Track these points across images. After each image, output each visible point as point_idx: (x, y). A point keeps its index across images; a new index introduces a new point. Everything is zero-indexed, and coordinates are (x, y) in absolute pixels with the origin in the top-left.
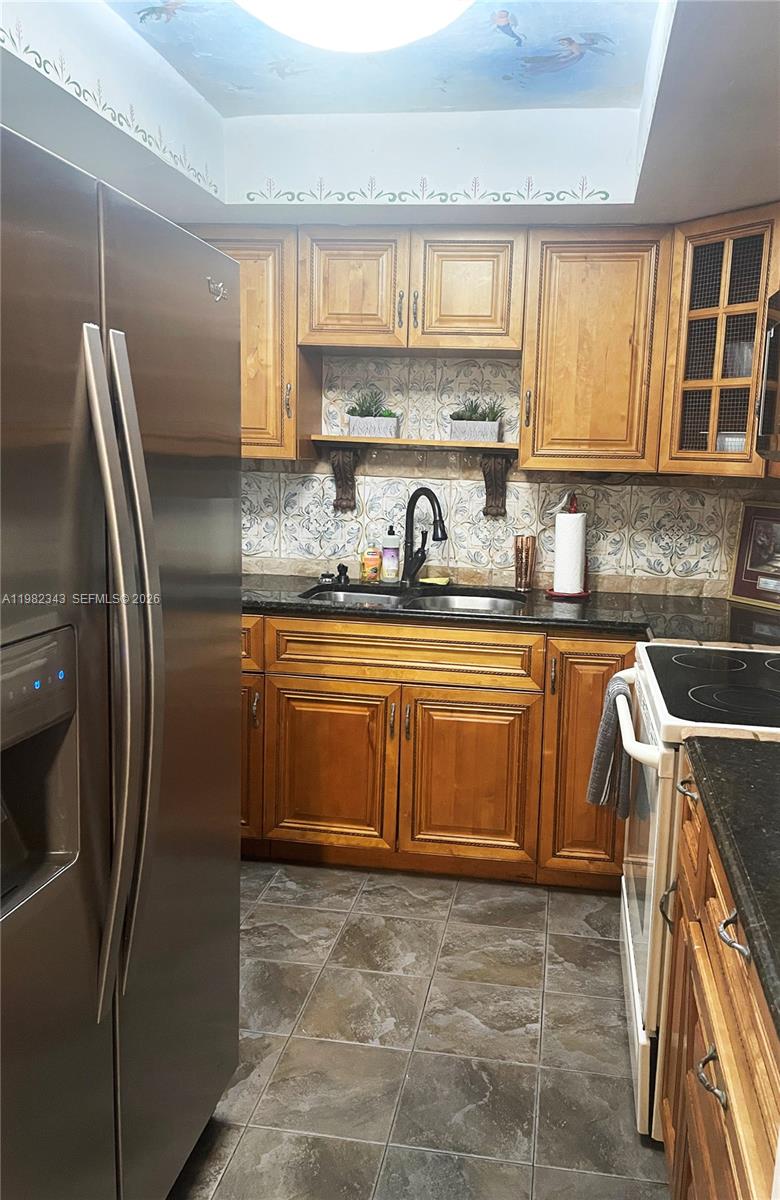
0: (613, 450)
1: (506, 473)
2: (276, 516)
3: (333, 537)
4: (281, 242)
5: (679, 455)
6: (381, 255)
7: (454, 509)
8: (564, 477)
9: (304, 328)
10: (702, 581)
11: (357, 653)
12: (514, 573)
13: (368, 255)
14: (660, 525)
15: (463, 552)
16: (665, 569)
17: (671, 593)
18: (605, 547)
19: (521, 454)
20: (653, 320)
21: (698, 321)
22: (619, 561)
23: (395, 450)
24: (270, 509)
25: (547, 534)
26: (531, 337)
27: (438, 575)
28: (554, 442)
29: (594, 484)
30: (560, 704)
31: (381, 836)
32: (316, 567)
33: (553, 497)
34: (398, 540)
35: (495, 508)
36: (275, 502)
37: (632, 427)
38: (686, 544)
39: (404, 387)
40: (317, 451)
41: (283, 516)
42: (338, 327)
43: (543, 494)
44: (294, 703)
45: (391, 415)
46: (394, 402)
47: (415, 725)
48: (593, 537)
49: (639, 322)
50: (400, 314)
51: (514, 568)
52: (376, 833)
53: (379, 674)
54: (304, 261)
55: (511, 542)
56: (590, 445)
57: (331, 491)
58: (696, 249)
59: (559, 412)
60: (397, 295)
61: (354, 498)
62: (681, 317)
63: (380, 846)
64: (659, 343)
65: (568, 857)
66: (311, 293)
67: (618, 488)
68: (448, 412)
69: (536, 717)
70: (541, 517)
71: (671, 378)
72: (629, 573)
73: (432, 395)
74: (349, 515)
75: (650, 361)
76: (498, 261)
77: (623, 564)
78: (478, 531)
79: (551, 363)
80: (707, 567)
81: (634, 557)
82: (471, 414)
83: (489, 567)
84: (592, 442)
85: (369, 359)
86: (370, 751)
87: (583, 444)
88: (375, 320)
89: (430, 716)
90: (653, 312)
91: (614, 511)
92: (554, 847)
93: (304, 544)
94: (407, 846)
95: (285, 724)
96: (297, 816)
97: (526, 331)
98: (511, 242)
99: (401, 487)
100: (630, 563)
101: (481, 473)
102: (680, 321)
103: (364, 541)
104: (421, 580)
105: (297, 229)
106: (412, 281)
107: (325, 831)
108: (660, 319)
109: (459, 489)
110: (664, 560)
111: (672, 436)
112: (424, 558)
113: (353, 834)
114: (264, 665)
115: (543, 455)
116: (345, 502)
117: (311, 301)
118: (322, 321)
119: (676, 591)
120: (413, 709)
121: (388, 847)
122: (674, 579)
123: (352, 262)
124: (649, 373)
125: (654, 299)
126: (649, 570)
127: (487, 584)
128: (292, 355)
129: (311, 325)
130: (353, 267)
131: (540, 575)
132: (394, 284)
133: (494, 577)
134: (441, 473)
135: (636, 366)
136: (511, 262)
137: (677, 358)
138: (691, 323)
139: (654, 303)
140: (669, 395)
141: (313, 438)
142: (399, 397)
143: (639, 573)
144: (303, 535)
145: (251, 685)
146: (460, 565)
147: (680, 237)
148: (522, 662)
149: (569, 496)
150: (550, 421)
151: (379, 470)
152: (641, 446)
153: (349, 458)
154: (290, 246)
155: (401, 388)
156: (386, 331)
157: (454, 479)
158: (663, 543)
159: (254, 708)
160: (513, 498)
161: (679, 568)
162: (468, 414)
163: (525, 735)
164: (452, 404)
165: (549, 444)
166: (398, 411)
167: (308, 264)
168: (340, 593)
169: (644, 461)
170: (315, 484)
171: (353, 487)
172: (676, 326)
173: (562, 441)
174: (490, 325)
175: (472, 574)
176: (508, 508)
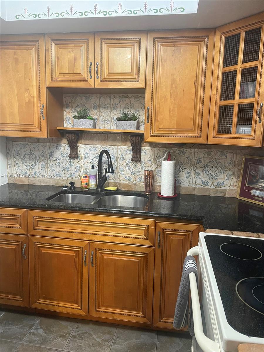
0: (187, 133)
1: (140, 144)
2: (46, 161)
3: (69, 170)
4: (38, 41)
5: (218, 136)
6: (82, 46)
7: (119, 158)
8: (164, 145)
9: (49, 80)
10: (226, 190)
11: (69, 227)
12: (144, 185)
13: (76, 46)
14: (207, 166)
15: (123, 176)
16: (209, 184)
17: (212, 195)
18: (183, 175)
19: (145, 135)
20: (205, 73)
21: (227, 73)
22: (189, 181)
23: (94, 133)
24: (43, 158)
25: (158, 169)
26: (149, 82)
27: (113, 186)
28: (160, 130)
29: (178, 148)
30: (162, 252)
31: (81, 309)
32: (62, 182)
33: (161, 154)
34: (96, 171)
35: (136, 158)
36: (45, 155)
37: (195, 123)
38: (219, 174)
39: (98, 107)
40: (64, 134)
41: (49, 161)
42: (63, 79)
43: (156, 152)
44: (41, 249)
45: (91, 118)
46: (94, 114)
47: (96, 260)
48: (178, 170)
49: (199, 75)
50: (90, 72)
51: (144, 183)
52: (79, 308)
53: (79, 236)
54: (48, 50)
55: (143, 173)
56: (176, 131)
57: (68, 150)
58: (226, 39)
59: (162, 116)
60: (89, 64)
61: (77, 154)
62: (219, 71)
63: (81, 313)
64: (208, 84)
65: (167, 322)
66: (52, 64)
67: (189, 149)
68: (116, 117)
69: (151, 259)
70: (156, 162)
71: (214, 99)
72: (194, 186)
73: (109, 110)
74: (76, 161)
75: (204, 92)
76: (134, 47)
77: (191, 182)
78: (129, 167)
79: (158, 94)
80: (228, 184)
81: (196, 179)
82: (125, 118)
83: (134, 182)
84: (177, 130)
85: (82, 95)
86: (76, 271)
87: (173, 131)
88: (79, 75)
89: (103, 257)
90: (205, 69)
91: (187, 159)
92: (160, 318)
93: (57, 173)
94: (93, 314)
95: (38, 258)
96: (44, 298)
97: (147, 79)
98: (140, 39)
99: (97, 149)
100: (194, 182)
101: (130, 143)
102: (218, 73)
103: (82, 172)
104: (105, 188)
105: (44, 35)
106: (96, 57)
107: (56, 306)
108: (209, 73)
109: (121, 150)
110: (209, 181)
111: (214, 127)
112: (106, 179)
113: (69, 308)
114: (28, 231)
115: (155, 136)
116: (74, 155)
117: (52, 68)
118: (57, 76)
119: (214, 194)
120: (94, 253)
121: (85, 314)
122: (213, 189)
123: (69, 50)
124: (203, 98)
125: (206, 63)
126: (202, 185)
127: (133, 190)
128: (44, 92)
129: (52, 78)
130: (70, 52)
131: (156, 186)
132: (88, 59)
133: (136, 187)
134: (114, 143)
135: (197, 95)
136: (140, 48)
137: (217, 90)
138: (224, 74)
139: (206, 65)
140: (213, 108)
141: (58, 128)
142: (96, 111)
143: (198, 186)
144: (57, 169)
145: (22, 240)
146: (122, 182)
147: (218, 34)
148: (144, 233)
149: (167, 153)
150: (158, 121)
151: (87, 142)
152: (199, 132)
153: (74, 137)
154: (42, 42)
155: (97, 107)
156: (85, 80)
157: (119, 146)
158: (208, 173)
159: (24, 251)
160: (144, 153)
161: (215, 184)
162: (124, 118)
163: (146, 266)
164: (118, 114)
165: (158, 131)
166: (95, 117)
167: (50, 51)
168: (70, 195)
169: (201, 138)
170: (61, 148)
171: (77, 149)
172: (216, 75)
173: (164, 130)
174: (131, 77)
175: (127, 186)
176: (142, 158)
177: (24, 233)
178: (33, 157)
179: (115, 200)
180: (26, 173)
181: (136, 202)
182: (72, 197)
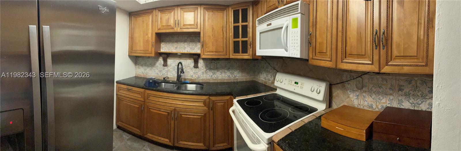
0: (220, 54)
1: (198, 59)
3: (162, 71)
4: (152, 13)
5: (234, 54)
6: (171, 12)
7: (187, 66)
8: (210, 59)
9: (157, 29)
10: (237, 79)
13: (169, 13)
14: (229, 68)
15: (189, 75)
16: (231, 77)
17: (232, 81)
18: (219, 73)
19: (201, 55)
20: (226, 26)
22: (222, 76)
24: (151, 66)
26: (202, 29)
27: (184, 80)
28: (208, 52)
30: (213, 112)
32: (159, 77)
34: (176, 72)
35: (196, 66)
36: (152, 64)
37: (224, 49)
38: (234, 72)
40: (161, 54)
41: (153, 67)
42: (163, 28)
43: (206, 63)
44: (151, 109)
47: (178, 118)
49: (224, 27)
50: (175, 24)
52: (169, 141)
55: (199, 73)
57: (162, 62)
58: (234, 11)
59: (208, 45)
60: (175, 21)
61: (167, 64)
62: (232, 25)
64: (228, 31)
67: (221, 61)
71: (231, 38)
72: (224, 78)
73: (183, 43)
74: (166, 67)
75: (226, 35)
76: (195, 12)
78: (192, 71)
79: (206, 35)
80: (238, 76)
81: (225, 75)
83: (195, 78)
84: (216, 52)
86: (168, 123)
87: (214, 52)
88: (170, 26)
89: (181, 116)
90: (226, 24)
92: (213, 145)
93: (157, 73)
94: (176, 144)
95: (149, 114)
97: (201, 27)
98: (197, 8)
99: (177, 62)
101: (193, 59)
103: (169, 73)
104: (181, 81)
105: (156, 9)
106: (178, 17)
108: (228, 26)
109: (188, 62)
111: (232, 50)
112: (181, 76)
113: (163, 140)
114: (145, 100)
115: (206, 55)
116: (165, 65)
117: (158, 23)
118: (160, 27)
120: (177, 114)
121: (172, 145)
122: (233, 79)
124: (226, 37)
127: (195, 82)
128: (154, 35)
129: (158, 28)
130: (166, 15)
132: (174, 18)
134: (185, 59)
135: (224, 36)
136: (198, 12)
137: (232, 34)
138: (234, 27)
140: (231, 42)
141: (159, 52)
142: (176, 43)
143: (226, 78)
144: (157, 71)
145: (142, 104)
146: (189, 78)
147: (230, 8)
148: (204, 103)
150: (207, 47)
151: (171, 58)
152: (226, 53)
153: (166, 56)
154: (154, 12)
156: (173, 28)
157: (187, 60)
158: (230, 72)
159: (142, 109)
160: (200, 64)
161: (233, 76)
163: (205, 120)
164: (186, 44)
167: (157, 16)
168: (163, 84)
169: (227, 56)
170: (159, 61)
171: (167, 62)
172: (231, 27)
173: (210, 52)
174: (194, 26)
175: (191, 80)
176: (199, 66)
177: (143, 100)
178: (146, 65)
179: (186, 87)
180: (143, 72)
181: (196, 87)
182: (165, 85)
